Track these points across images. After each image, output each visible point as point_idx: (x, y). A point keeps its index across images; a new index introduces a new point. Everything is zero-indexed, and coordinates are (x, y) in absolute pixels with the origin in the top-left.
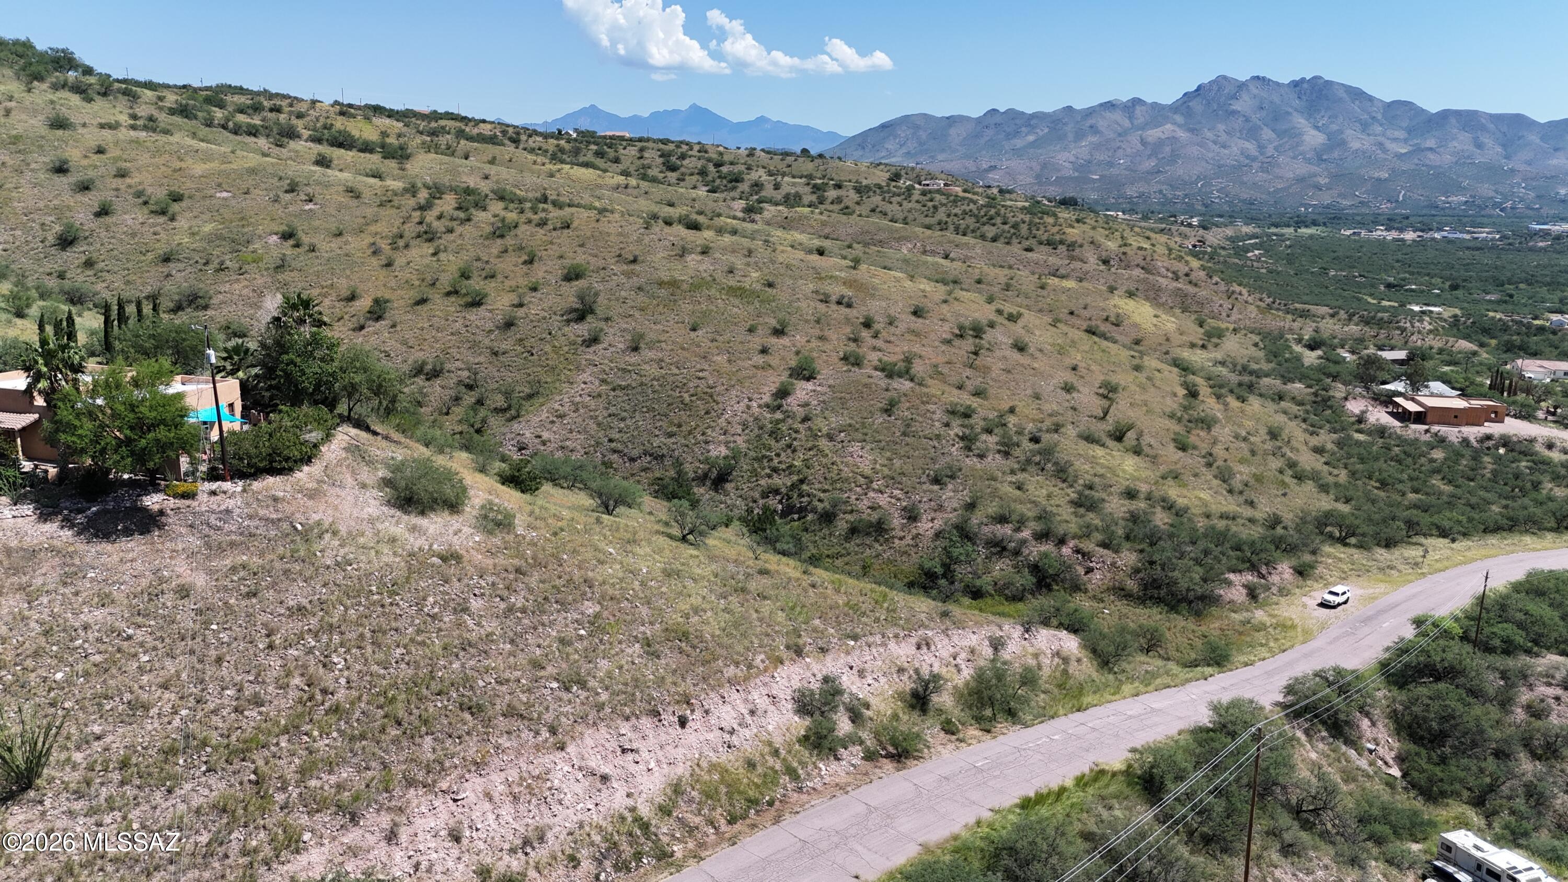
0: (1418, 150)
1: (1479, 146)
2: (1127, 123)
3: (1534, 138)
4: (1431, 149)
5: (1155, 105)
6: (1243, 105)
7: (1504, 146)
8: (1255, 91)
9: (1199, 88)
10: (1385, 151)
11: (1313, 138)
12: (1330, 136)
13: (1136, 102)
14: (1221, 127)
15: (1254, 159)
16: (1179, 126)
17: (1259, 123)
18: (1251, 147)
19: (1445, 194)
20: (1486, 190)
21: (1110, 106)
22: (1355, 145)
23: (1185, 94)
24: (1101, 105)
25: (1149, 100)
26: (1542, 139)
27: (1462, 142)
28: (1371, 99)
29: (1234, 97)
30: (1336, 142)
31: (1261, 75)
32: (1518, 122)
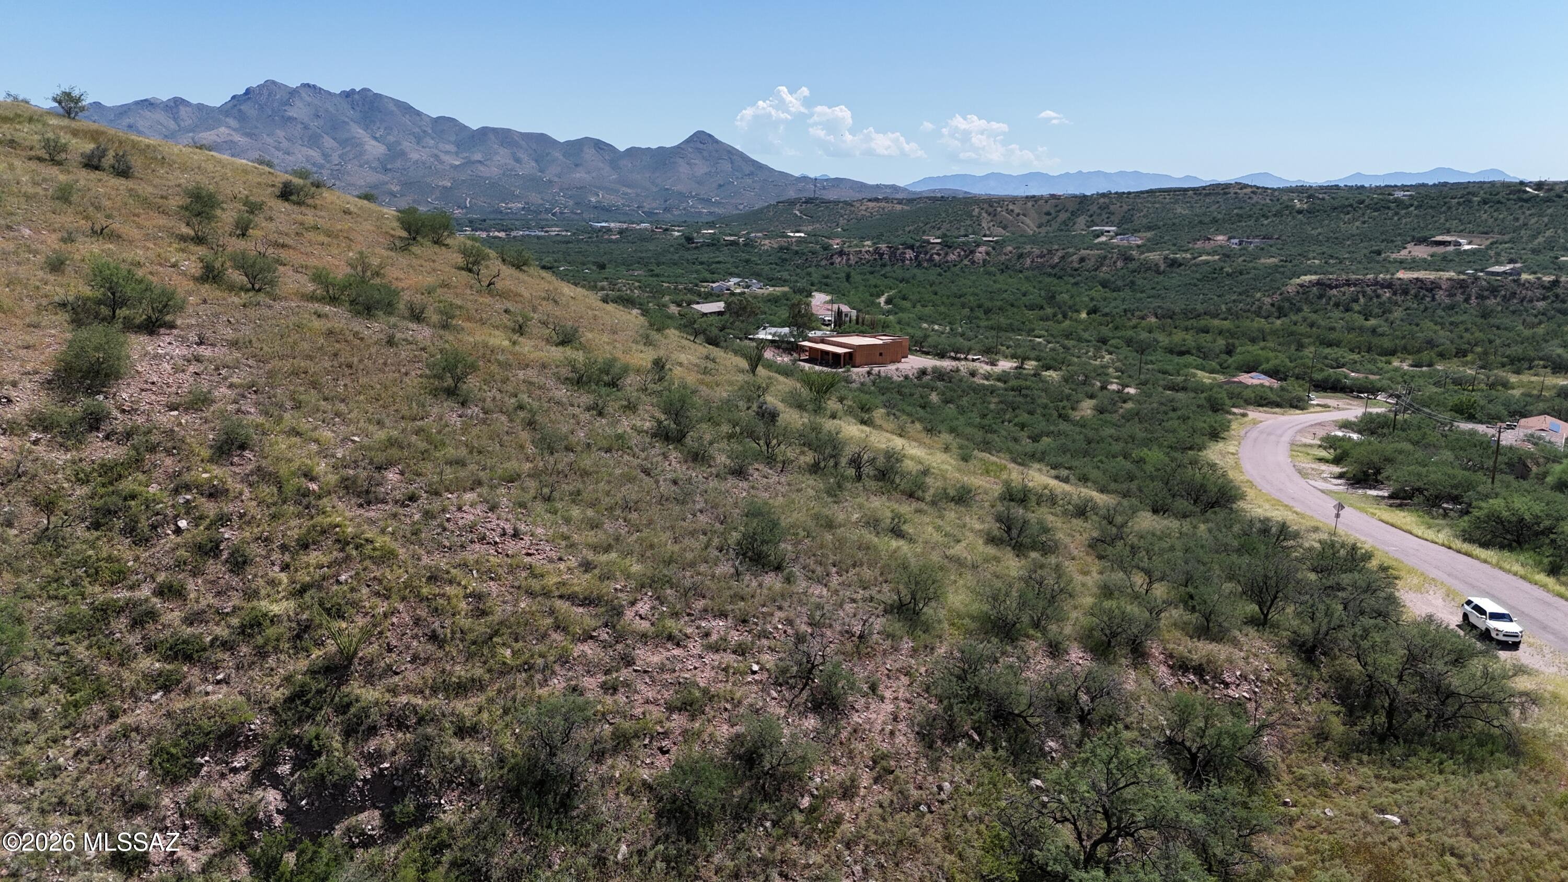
0: (469, 163)
1: (518, 160)
2: (172, 125)
3: (557, 154)
4: (480, 162)
5: (200, 107)
6: (298, 111)
7: (536, 161)
8: (308, 99)
9: (248, 91)
10: (442, 162)
11: (374, 149)
12: (389, 147)
13: (178, 102)
14: (280, 133)
15: (322, 167)
16: (234, 130)
17: (319, 131)
18: (314, 154)
19: (503, 201)
20: (535, 198)
21: (148, 104)
22: (415, 156)
23: (234, 97)
24: (137, 103)
25: (194, 101)
26: (564, 156)
27: (503, 156)
28: (418, 113)
29: (287, 103)
30: (395, 153)
31: (312, 83)
32: (542, 139)
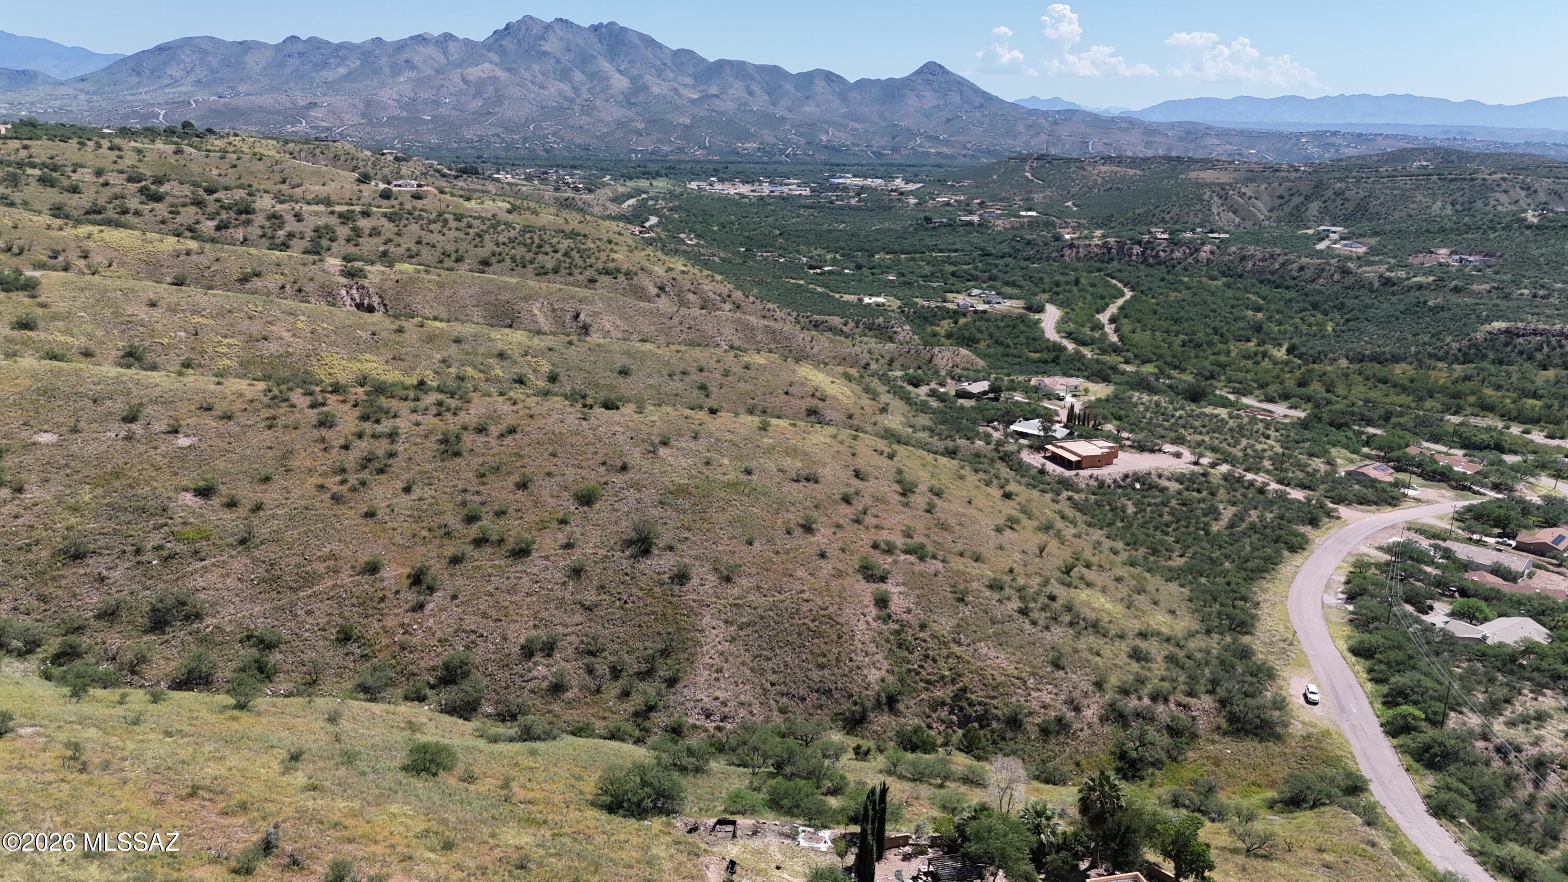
0: (706, 97)
1: (751, 93)
2: (442, 60)
3: (789, 87)
4: (716, 96)
5: (467, 42)
6: (551, 45)
7: (769, 93)
8: (561, 33)
9: (508, 26)
10: (680, 96)
11: (620, 83)
12: (633, 80)
13: (447, 37)
14: (536, 68)
15: (572, 101)
16: (496, 65)
17: (570, 65)
18: (565, 88)
19: (739, 139)
20: (768, 136)
21: (421, 39)
22: (656, 90)
23: (495, 32)
24: (412, 38)
25: (461, 37)
26: (795, 88)
27: (737, 89)
28: (660, 46)
29: (542, 38)
30: (638, 87)
31: (564, 18)
32: (775, 72)
